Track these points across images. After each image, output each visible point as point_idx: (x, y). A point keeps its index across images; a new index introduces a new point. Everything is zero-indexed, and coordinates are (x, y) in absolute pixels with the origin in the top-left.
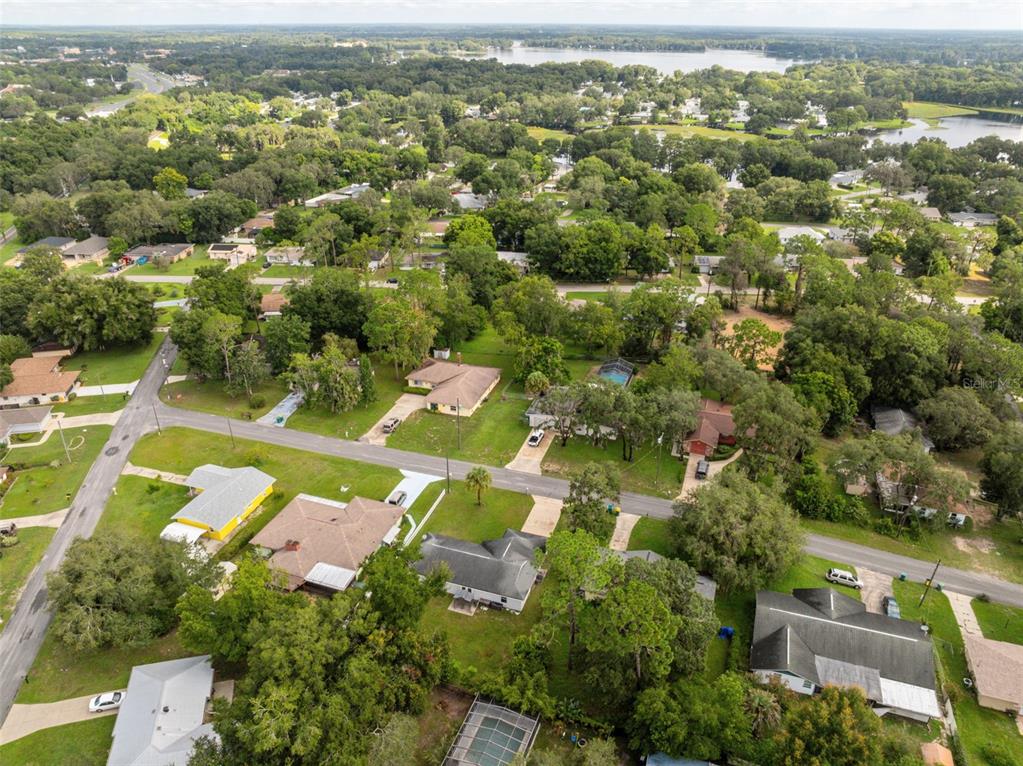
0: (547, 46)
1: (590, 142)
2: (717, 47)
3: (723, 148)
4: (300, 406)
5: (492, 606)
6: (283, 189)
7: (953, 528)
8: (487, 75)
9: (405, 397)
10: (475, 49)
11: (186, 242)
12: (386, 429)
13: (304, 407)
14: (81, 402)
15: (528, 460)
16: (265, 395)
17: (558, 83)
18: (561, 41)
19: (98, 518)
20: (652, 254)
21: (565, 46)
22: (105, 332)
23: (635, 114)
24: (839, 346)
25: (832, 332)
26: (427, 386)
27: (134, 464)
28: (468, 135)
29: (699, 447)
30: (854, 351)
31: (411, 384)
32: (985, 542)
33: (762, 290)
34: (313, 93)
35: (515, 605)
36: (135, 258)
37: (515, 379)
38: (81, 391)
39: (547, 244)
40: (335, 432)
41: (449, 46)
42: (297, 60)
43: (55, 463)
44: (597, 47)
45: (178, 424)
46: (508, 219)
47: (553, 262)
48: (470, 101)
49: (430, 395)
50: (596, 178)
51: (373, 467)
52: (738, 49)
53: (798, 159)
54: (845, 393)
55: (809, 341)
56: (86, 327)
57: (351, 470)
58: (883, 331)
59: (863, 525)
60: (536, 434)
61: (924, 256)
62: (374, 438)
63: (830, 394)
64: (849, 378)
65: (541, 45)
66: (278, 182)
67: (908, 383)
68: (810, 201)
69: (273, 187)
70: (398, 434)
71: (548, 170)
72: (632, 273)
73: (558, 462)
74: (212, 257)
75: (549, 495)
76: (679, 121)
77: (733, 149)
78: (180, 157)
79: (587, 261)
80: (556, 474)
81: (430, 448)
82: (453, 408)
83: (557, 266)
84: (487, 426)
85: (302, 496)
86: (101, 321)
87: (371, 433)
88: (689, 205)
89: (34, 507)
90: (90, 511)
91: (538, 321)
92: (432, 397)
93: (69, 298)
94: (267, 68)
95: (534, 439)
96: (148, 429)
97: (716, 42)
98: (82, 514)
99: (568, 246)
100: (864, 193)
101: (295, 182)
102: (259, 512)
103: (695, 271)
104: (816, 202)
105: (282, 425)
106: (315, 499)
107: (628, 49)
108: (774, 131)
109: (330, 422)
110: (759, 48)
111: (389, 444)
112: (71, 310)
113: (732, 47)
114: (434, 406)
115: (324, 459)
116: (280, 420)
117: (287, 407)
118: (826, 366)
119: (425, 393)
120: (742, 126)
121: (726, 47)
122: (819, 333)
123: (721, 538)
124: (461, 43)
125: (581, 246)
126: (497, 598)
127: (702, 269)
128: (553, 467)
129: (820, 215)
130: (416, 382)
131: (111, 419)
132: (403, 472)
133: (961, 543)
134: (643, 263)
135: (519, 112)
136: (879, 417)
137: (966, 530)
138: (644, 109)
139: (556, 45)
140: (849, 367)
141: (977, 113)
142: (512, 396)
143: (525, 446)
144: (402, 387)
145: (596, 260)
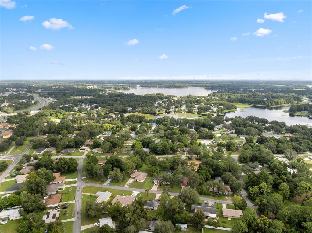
0: (146, 87)
1: (160, 120)
2: (191, 86)
3: (190, 122)
4: (111, 181)
5: (152, 209)
6: (92, 135)
7: (225, 195)
8: (132, 99)
9: (130, 179)
10: (127, 88)
11: (73, 148)
12: (128, 185)
13: (112, 182)
14: (67, 182)
15: (155, 188)
16: (104, 180)
17: (150, 101)
18: (150, 85)
19: (81, 201)
20: (175, 149)
21: (151, 87)
22: (70, 169)
23: (171, 110)
24: (207, 166)
25: (206, 164)
26: (134, 177)
27: (84, 193)
28: (131, 118)
29: (184, 185)
30: (210, 167)
31: (131, 176)
32: (231, 197)
33: (196, 155)
34: (87, 104)
35: (156, 209)
36: (63, 152)
37: (151, 175)
38: (67, 180)
39: (154, 147)
40: (118, 186)
41: (120, 87)
42: (79, 93)
43: (69, 193)
44: (160, 87)
45: (89, 186)
46: (145, 142)
47: (155, 151)
48: (129, 106)
49: (135, 178)
50: (162, 131)
51: (127, 191)
52: (197, 86)
53: (207, 123)
54: (209, 174)
55: (202, 165)
56: (66, 168)
57: (124, 192)
58: (215, 163)
59: (211, 195)
60: (156, 184)
61: (229, 146)
62: (126, 186)
63: (206, 175)
64: (209, 171)
65: (144, 86)
66: (90, 133)
67: (220, 172)
68: (208, 135)
69: (89, 134)
70: (131, 185)
71: (151, 127)
72: (171, 152)
73: (160, 188)
74: (80, 151)
75: (159, 194)
76: (181, 111)
77: (193, 122)
78: (64, 127)
79: (162, 150)
80: (160, 190)
81: (137, 187)
82: (140, 180)
83: (156, 152)
84: (146, 183)
85: (117, 196)
86: (69, 167)
87: (126, 185)
88: (182, 137)
89: (69, 200)
90: (79, 200)
91: (154, 163)
92: (136, 179)
93: (63, 162)
94: (71, 95)
95: (155, 185)
96: (83, 187)
97: (191, 85)
98: (78, 201)
99: (158, 148)
100: (222, 130)
101: (95, 133)
102: (110, 199)
103: (184, 151)
104: (210, 135)
105: (109, 185)
106: (120, 196)
107: (168, 87)
108: (204, 113)
109: (117, 184)
110: (202, 86)
111: (129, 187)
112: (64, 164)
113: (195, 86)
114: (136, 180)
115: (118, 190)
116: (108, 184)
117: (108, 182)
118: (205, 170)
119: (134, 178)
120: (196, 112)
121: (193, 86)
122: (204, 164)
123: (186, 196)
124: (123, 86)
125: (160, 147)
126: (152, 208)
127: (185, 151)
128: (159, 189)
129: (211, 137)
130: (132, 176)
131: (75, 185)
132: (133, 191)
133: (226, 198)
134: (173, 151)
135: (142, 110)
136: (216, 178)
137: (228, 196)
138: (173, 108)
139: (148, 87)
140: (209, 170)
141: (253, 106)
142: (150, 178)
143: (154, 186)
144: (130, 177)
145: (164, 150)
